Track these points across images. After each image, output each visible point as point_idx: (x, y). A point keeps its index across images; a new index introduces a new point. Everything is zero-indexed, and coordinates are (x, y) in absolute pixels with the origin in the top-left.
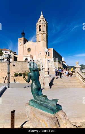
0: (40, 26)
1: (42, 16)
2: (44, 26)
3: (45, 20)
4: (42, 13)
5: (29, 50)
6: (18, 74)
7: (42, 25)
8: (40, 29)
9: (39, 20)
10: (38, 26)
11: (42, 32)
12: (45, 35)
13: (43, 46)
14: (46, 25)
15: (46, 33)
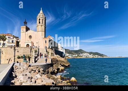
0: (40, 19)
1: (41, 12)
2: (43, 19)
3: (43, 15)
4: (41, 9)
5: (30, 37)
6: (21, 56)
7: (41, 18)
8: (39, 21)
9: (39, 15)
10: (38, 19)
11: (41, 24)
12: (43, 27)
13: (42, 35)
14: (44, 19)
15: (44, 25)
